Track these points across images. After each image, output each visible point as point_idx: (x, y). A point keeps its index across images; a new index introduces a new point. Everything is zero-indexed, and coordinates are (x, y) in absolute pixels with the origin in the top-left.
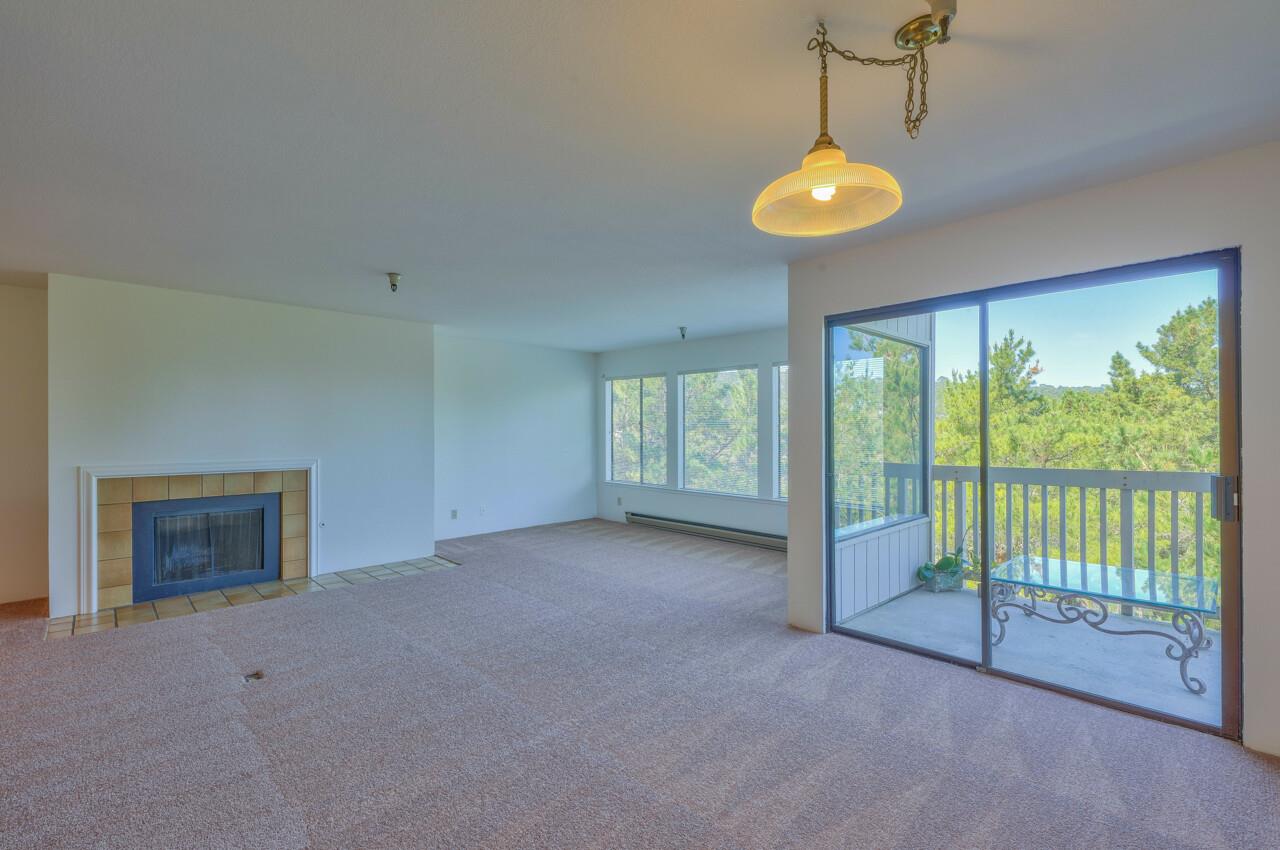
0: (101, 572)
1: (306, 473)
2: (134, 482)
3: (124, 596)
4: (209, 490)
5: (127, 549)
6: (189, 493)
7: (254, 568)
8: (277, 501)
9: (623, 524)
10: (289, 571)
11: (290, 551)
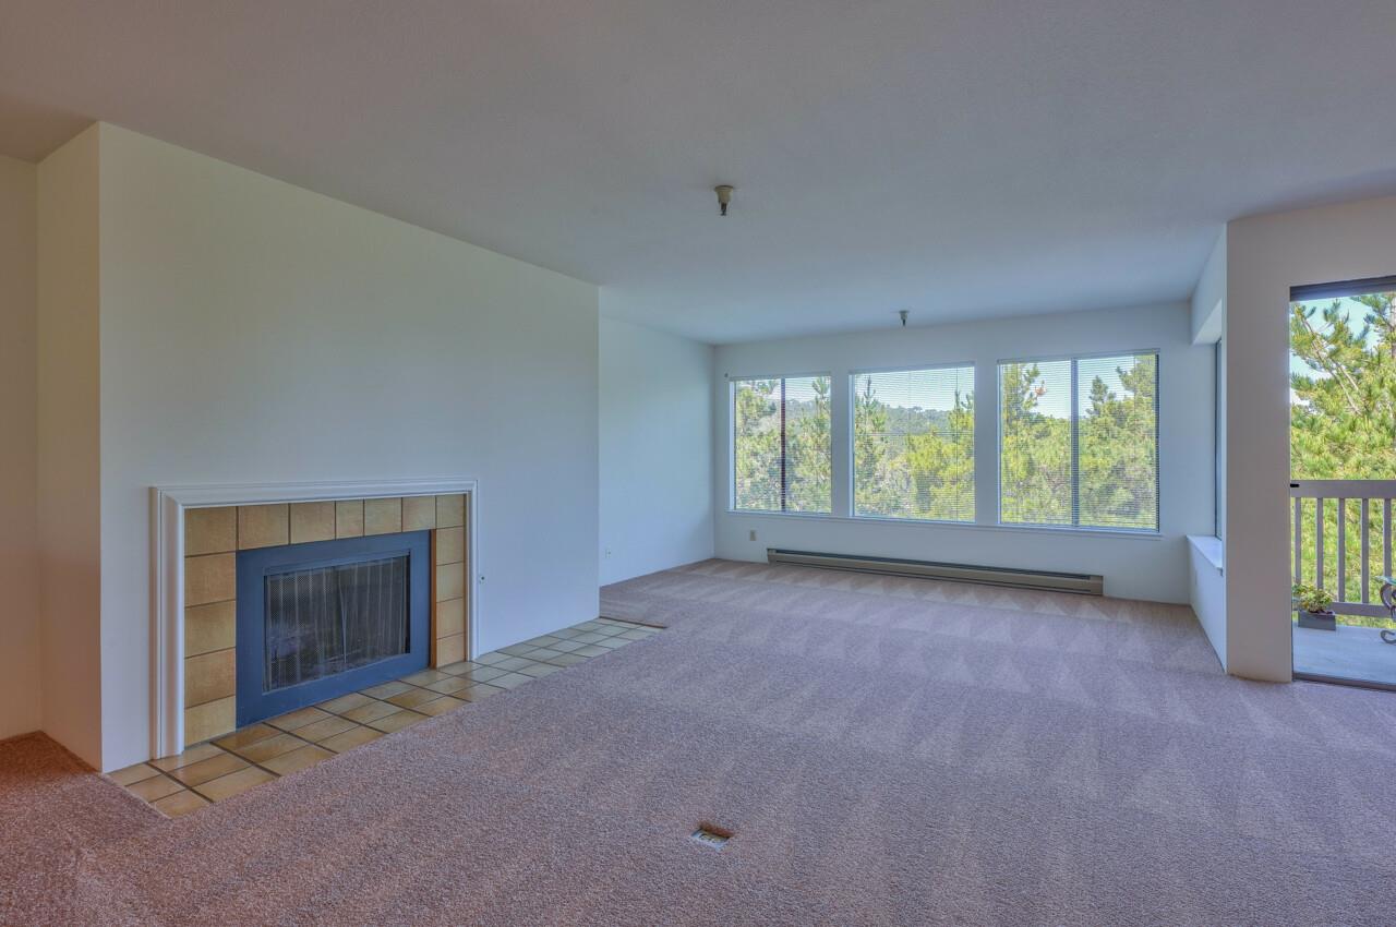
0: (189, 680)
1: (465, 499)
2: (237, 514)
3: (223, 718)
4: (347, 528)
5: (226, 634)
6: (319, 533)
7: (395, 652)
8: (426, 543)
9: (766, 564)
10: (445, 654)
11: (446, 621)
